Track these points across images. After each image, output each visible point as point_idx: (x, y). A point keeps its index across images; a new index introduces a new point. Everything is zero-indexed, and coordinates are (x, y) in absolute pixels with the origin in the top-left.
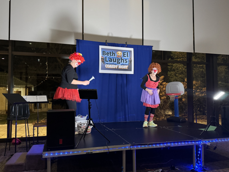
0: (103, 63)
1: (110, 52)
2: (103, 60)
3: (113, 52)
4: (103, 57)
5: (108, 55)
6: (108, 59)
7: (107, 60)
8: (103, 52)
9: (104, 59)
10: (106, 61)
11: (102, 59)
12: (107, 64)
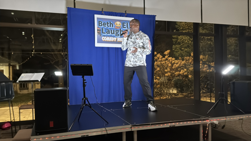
0: (99, 35)
2: (99, 31)
3: (110, 22)
5: (105, 26)
6: (105, 31)
8: (99, 22)
10: (103, 33)
12: (104, 36)
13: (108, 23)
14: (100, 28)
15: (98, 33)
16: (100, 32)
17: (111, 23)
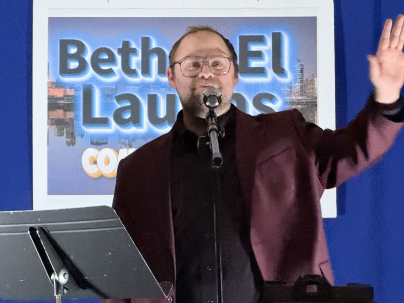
0: (64, 139)
1: (126, 44)
2: (59, 114)
3: (146, 42)
4: (59, 93)
5: (110, 72)
6: (105, 106)
7: (97, 113)
8: (64, 44)
9: (68, 108)
10: (90, 120)
11: (53, 104)
12: (99, 143)
13: (127, 51)
14: (72, 86)
15: (53, 122)
16: (70, 115)
17: (154, 45)
